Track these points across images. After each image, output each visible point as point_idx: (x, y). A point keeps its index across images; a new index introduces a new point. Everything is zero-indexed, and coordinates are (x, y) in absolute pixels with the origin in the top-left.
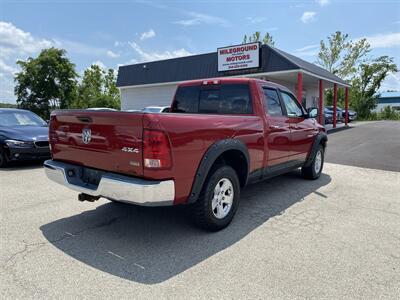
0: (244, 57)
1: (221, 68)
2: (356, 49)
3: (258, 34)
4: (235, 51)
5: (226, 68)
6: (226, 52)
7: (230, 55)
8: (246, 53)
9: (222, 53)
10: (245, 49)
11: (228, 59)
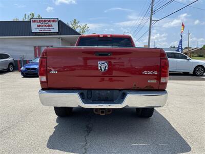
0: (49, 26)
1: (33, 31)
2: (83, 29)
3: (33, 14)
4: (42, 21)
5: (37, 31)
6: (36, 21)
7: (39, 24)
8: (50, 23)
9: (34, 21)
10: (49, 21)
11: (38, 26)
